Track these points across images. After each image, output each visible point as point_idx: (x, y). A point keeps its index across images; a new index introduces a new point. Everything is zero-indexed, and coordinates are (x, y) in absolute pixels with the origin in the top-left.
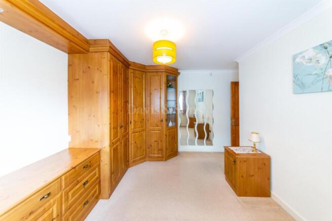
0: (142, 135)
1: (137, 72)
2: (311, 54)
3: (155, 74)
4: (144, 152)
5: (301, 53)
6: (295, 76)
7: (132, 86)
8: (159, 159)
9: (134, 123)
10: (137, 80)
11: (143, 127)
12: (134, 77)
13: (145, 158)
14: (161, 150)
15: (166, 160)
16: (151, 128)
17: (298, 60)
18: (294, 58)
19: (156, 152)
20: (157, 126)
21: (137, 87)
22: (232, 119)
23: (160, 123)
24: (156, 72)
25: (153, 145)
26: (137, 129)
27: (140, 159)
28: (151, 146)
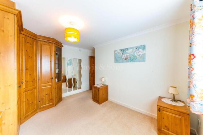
0: (33, 92)
1: (28, 38)
2: (119, 51)
3: (46, 43)
4: (36, 106)
5: (117, 50)
6: (115, 57)
7: (24, 50)
8: (50, 106)
9: (26, 83)
10: (28, 45)
11: (34, 85)
12: (25, 42)
13: (36, 110)
14: (52, 99)
15: (56, 106)
16: (42, 85)
17: (116, 52)
18: (115, 51)
19: (47, 102)
20: (48, 83)
21: (28, 51)
22: (89, 74)
23: (50, 80)
24: (47, 42)
25: (44, 98)
26: (28, 88)
27: (32, 113)
28: (43, 99)
